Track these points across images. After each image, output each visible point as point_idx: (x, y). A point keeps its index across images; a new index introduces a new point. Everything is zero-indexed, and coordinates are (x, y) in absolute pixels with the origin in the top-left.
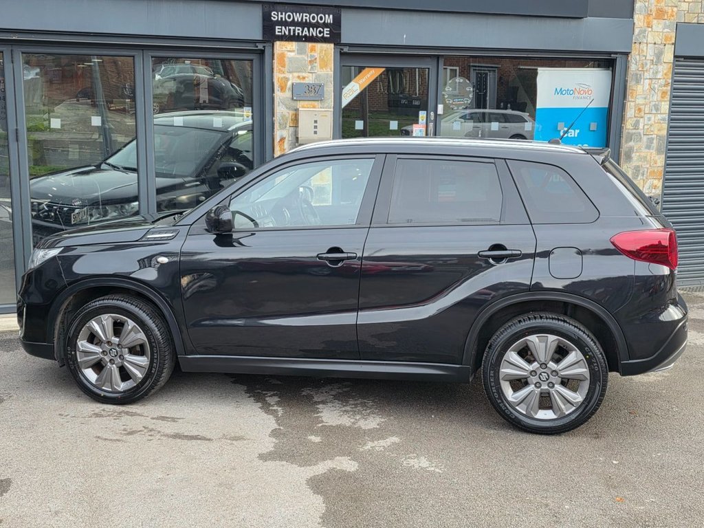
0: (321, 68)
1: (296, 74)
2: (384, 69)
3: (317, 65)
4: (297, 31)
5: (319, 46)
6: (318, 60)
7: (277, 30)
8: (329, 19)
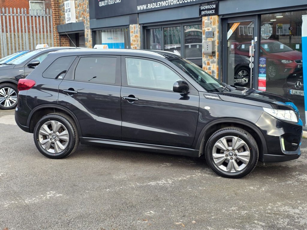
0: (213, 25)
1: (207, 28)
2: (240, 23)
3: (212, 24)
4: (207, 12)
5: (213, 17)
6: (212, 22)
7: (202, 13)
8: (214, 6)
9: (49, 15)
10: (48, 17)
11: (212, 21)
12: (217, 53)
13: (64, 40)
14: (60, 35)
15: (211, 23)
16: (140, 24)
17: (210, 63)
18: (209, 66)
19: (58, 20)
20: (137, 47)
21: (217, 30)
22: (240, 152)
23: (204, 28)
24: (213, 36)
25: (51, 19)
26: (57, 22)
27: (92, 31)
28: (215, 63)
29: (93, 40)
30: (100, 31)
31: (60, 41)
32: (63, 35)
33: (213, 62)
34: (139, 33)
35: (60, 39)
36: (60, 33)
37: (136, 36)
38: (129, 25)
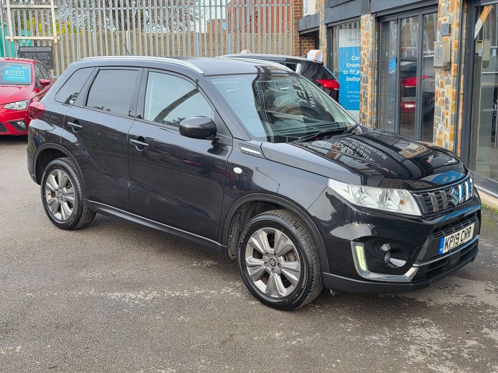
9: (288, 5)
10: (286, 7)
11: (450, 4)
12: (454, 66)
13: (307, 43)
14: (301, 36)
15: (448, 8)
16: (372, 14)
17: (444, 83)
18: (442, 90)
19: (299, 11)
20: (367, 54)
21: (456, 21)
22: (289, 260)
23: (440, 18)
24: (450, 32)
25: (291, 10)
26: (297, 14)
27: (327, 28)
28: (450, 84)
29: (328, 42)
30: (334, 27)
31: (301, 45)
32: (305, 35)
33: (448, 83)
34: (371, 29)
35: (300, 42)
36: (300, 32)
37: (367, 35)
38: (360, 16)
